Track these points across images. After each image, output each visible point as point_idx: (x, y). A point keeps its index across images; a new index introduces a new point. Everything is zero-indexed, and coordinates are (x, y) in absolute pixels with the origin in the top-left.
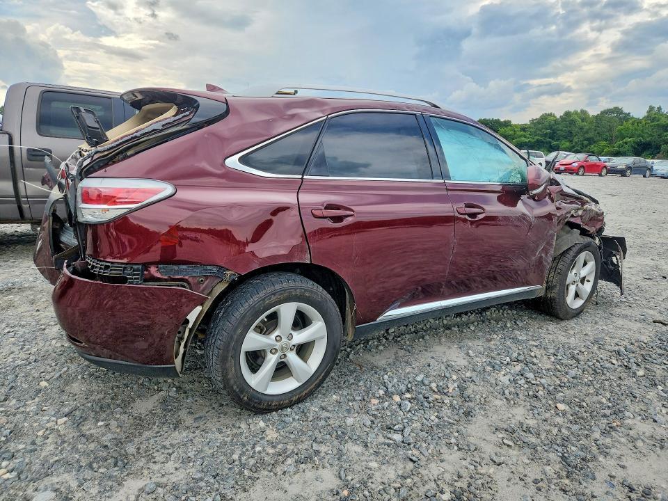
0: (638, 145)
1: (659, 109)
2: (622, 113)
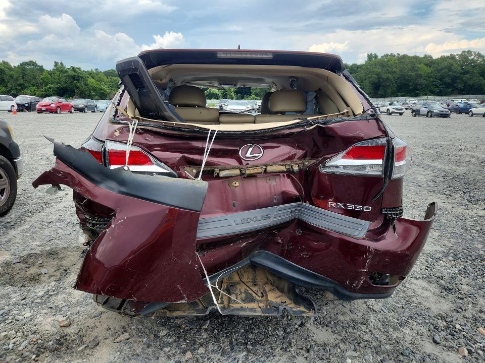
0: (59, 89)
1: (62, 64)
2: (36, 65)
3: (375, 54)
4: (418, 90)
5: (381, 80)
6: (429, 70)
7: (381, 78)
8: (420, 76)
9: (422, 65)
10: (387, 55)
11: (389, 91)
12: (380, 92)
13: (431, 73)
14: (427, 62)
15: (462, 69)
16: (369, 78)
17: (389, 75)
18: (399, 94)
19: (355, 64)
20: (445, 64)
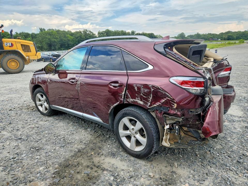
3: (44, 29)
4: (70, 47)
5: (52, 42)
6: (72, 37)
7: (51, 41)
8: (69, 40)
9: (69, 35)
10: (50, 29)
11: (57, 47)
12: (53, 48)
13: (74, 39)
14: (70, 34)
15: (86, 37)
16: (45, 41)
17: (55, 39)
18: (62, 49)
19: (33, 33)
20: (78, 35)
